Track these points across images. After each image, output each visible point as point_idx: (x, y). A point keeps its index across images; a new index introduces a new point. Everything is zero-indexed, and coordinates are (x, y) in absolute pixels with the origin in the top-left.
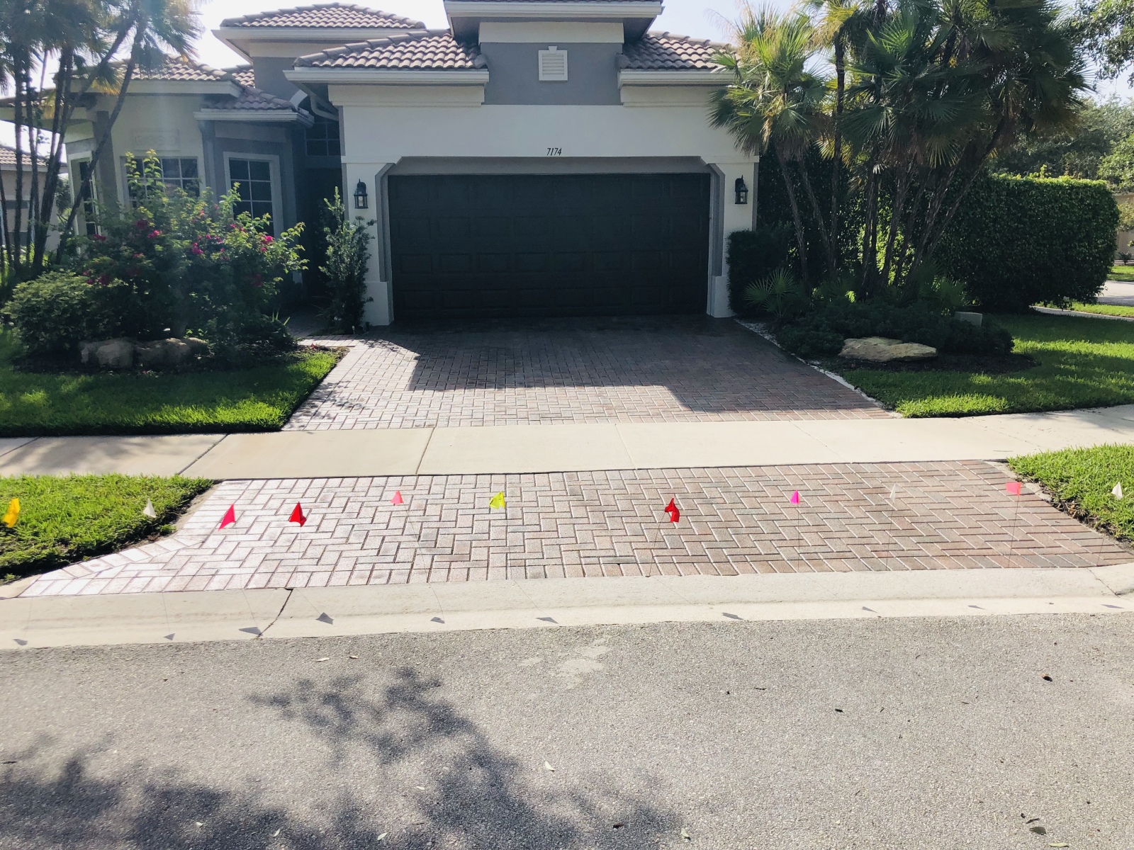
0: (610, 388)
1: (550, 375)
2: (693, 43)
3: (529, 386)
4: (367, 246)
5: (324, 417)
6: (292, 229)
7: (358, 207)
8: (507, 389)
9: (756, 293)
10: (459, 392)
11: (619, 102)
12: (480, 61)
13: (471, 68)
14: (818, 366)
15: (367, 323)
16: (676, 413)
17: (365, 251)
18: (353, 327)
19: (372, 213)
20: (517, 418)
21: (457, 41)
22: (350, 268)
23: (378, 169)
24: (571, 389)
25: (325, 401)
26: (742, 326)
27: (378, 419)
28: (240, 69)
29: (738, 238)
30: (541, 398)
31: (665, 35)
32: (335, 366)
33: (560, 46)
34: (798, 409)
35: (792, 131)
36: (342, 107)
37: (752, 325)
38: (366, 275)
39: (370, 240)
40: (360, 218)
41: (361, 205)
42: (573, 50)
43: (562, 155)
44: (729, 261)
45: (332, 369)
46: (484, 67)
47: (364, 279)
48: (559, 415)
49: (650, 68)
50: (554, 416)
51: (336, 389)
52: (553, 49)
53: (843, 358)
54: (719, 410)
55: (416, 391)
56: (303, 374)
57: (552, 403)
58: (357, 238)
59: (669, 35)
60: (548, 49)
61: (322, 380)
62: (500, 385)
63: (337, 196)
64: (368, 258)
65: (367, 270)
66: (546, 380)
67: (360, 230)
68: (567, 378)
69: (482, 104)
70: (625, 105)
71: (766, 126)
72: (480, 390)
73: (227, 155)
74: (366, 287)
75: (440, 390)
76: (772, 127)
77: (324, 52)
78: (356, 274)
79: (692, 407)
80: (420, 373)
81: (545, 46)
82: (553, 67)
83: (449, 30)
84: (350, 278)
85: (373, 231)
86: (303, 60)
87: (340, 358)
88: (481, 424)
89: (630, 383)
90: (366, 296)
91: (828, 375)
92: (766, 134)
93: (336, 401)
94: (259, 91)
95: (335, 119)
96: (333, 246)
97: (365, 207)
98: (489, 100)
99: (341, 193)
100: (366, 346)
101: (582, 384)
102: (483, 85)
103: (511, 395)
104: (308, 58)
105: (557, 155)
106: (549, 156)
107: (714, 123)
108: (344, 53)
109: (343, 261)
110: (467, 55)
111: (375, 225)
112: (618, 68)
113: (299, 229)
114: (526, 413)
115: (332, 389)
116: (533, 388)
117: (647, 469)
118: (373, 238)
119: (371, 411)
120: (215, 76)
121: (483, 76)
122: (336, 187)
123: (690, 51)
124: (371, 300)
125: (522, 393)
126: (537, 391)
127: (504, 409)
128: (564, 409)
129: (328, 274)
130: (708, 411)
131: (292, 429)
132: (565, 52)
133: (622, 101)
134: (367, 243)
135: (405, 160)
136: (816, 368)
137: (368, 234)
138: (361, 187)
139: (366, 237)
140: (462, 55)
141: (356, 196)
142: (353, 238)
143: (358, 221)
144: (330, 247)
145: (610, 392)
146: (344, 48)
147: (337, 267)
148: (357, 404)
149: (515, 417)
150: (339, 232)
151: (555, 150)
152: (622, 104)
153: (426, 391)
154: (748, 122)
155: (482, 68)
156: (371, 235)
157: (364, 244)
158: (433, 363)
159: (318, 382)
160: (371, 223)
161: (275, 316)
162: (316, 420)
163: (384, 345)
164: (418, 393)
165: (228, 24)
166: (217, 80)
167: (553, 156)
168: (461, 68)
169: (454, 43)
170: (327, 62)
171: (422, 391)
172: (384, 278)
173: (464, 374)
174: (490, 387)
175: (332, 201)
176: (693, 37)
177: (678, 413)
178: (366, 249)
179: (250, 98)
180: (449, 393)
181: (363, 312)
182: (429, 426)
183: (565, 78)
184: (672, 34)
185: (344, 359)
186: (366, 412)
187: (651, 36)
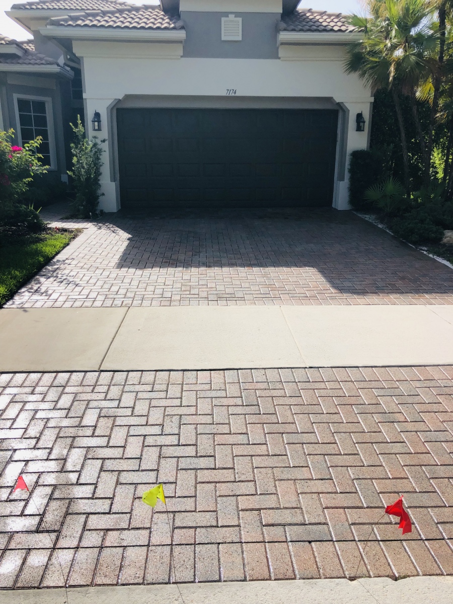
0: (273, 268)
1: (226, 256)
2: (330, 16)
3: (210, 267)
4: (101, 157)
5: (42, 293)
6: (32, 142)
7: (95, 130)
8: (193, 269)
9: (372, 194)
10: (156, 270)
11: (276, 56)
12: (180, 24)
13: (174, 28)
14: (426, 251)
15: (102, 211)
16: (329, 295)
17: (100, 161)
18: (91, 213)
19: (104, 133)
20: (198, 297)
21: (164, 12)
22: (88, 172)
23: (108, 103)
24: (242, 269)
25: (49, 278)
26: (359, 217)
27: (85, 297)
28: (29, 42)
29: (357, 155)
30: (218, 278)
31: (310, 11)
32: (68, 244)
33: (237, 14)
34: (427, 293)
35: (413, 71)
36: (82, 57)
37: (367, 216)
38: (100, 177)
39: (103, 153)
40: (95, 137)
41: (97, 128)
42: (246, 17)
43: (237, 95)
44: (350, 171)
45: (64, 247)
46: (182, 28)
47: (99, 180)
48: (233, 296)
49: (301, 30)
50: (229, 296)
51: (61, 266)
52: (232, 17)
53: (444, 245)
54: (362, 292)
55: (122, 269)
56: (38, 253)
57: (227, 283)
58: (94, 151)
59: (313, 11)
60: (228, 17)
61: (53, 257)
62: (187, 264)
63: (79, 122)
64: (101, 166)
65: (101, 174)
66: (224, 261)
67: (95, 145)
68: (239, 259)
69: (182, 57)
70: (282, 59)
71: (392, 69)
72: (172, 269)
73: (16, 96)
74: (100, 185)
75: (140, 269)
76: (396, 69)
77: (69, 16)
78: (92, 176)
79: (341, 289)
80: (128, 252)
81: (226, 14)
82: (232, 30)
83: (160, 5)
84: (89, 179)
85: (105, 147)
86: (53, 21)
87: (74, 238)
88: (168, 303)
89: (287, 265)
90: (99, 192)
91: (437, 259)
92: (392, 74)
93: (58, 277)
94: (36, 52)
95: (79, 67)
96: (77, 157)
97: (99, 129)
98: (186, 54)
99: (83, 119)
100: (96, 229)
101: (251, 265)
102: (181, 42)
103: (194, 275)
104: (57, 19)
105: (233, 95)
106: (228, 95)
107: (347, 70)
108: (83, 17)
109: (83, 168)
110: (171, 20)
111: (107, 142)
112: (277, 30)
113: (38, 142)
114: (206, 293)
115: (58, 266)
116: (213, 268)
117: (318, 368)
118: (105, 151)
119: (82, 288)
120: (5, 41)
121: (182, 34)
122: (79, 115)
123: (328, 20)
124: (103, 194)
125: (204, 272)
126: (215, 271)
127: (188, 288)
128: (238, 289)
129: (74, 176)
130: (355, 293)
131: (13, 306)
132: (240, 19)
133: (280, 56)
134: (100, 155)
135: (128, 97)
136: (425, 253)
137: (101, 149)
138: (97, 115)
139: (100, 151)
140: (167, 20)
141: (94, 121)
142: (91, 151)
143: (93, 139)
144: (75, 158)
145: (273, 272)
146: (84, 14)
147: (79, 172)
148: (72, 281)
149: (197, 296)
150: (81, 147)
151: (232, 91)
152: (279, 58)
153: (130, 270)
154: (377, 66)
155: (180, 29)
156: (103, 150)
157: (99, 156)
158: (140, 244)
159: (48, 260)
160: (104, 141)
161: (31, 207)
162: (36, 297)
163: (109, 228)
164: (124, 270)
165: (15, 7)
166: (7, 44)
167: (230, 95)
168: (166, 28)
169: (163, 13)
170: (70, 23)
171: (126, 269)
172: (113, 179)
173: (161, 253)
174: (180, 266)
175: (76, 126)
176: (329, 12)
177: (331, 295)
178: (100, 159)
179: (30, 57)
180: (147, 271)
181: (98, 203)
182: (126, 306)
183: (240, 38)
184: (314, 10)
185: (77, 239)
186: (78, 289)
187: (300, 12)
